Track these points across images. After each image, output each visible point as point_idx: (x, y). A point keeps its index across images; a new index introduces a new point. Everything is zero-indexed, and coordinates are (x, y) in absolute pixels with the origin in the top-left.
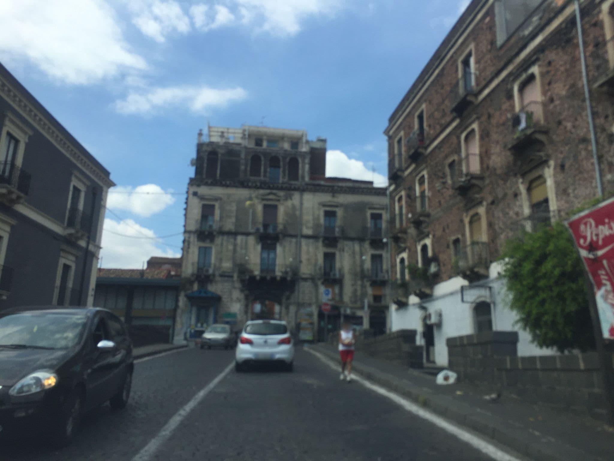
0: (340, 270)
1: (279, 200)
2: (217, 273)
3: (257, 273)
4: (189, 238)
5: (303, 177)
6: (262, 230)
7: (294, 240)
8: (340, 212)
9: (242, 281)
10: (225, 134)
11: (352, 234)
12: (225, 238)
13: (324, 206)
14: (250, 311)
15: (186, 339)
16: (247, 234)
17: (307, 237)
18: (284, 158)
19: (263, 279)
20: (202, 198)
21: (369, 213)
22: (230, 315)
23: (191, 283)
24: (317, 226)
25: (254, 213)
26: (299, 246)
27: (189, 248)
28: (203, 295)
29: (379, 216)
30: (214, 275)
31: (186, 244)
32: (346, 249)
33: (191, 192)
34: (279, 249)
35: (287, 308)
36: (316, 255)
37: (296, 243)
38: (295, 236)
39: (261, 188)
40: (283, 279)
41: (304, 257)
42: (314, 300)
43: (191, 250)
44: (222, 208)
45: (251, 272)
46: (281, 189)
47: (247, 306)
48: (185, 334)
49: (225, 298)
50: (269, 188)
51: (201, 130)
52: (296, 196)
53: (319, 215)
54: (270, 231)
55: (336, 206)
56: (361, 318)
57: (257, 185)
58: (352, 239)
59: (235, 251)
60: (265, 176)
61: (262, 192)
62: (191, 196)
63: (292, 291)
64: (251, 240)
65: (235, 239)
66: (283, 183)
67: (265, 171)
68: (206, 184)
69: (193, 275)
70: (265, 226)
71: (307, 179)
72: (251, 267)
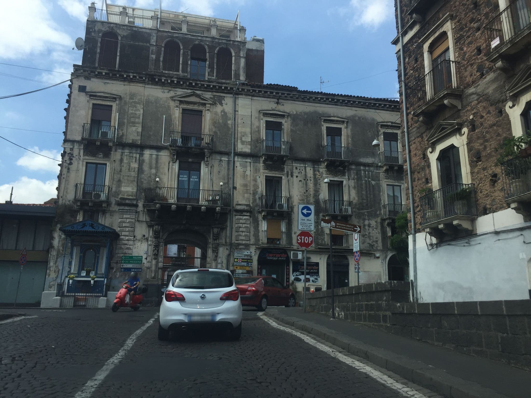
0: (289, 199)
1: (204, 105)
2: (113, 200)
3: (172, 200)
4: (72, 149)
5: (237, 76)
6: (179, 142)
7: (225, 159)
8: (286, 124)
9: (150, 212)
10: (130, 12)
11: (304, 154)
12: (127, 151)
13: (265, 115)
14: (161, 254)
15: (60, 293)
16: (159, 148)
17: (244, 155)
18: (212, 48)
19: (181, 209)
20: (92, 95)
21: (325, 126)
22: (131, 259)
23: (74, 213)
24: (256, 141)
25: (169, 121)
26: (231, 167)
27: (71, 164)
28: (89, 229)
29: (338, 132)
30: (108, 202)
31: (67, 158)
32: (296, 173)
33: (76, 86)
34: (204, 170)
35: (216, 251)
36: (255, 180)
37: (229, 162)
38: (227, 154)
39: (178, 85)
40: (210, 210)
41: (239, 182)
42: (252, 241)
43: (73, 167)
44: (122, 112)
45: (165, 199)
46: (208, 89)
47: (157, 247)
48: (60, 286)
49: (125, 236)
50: (190, 86)
51: (93, 4)
52: (228, 100)
53: (259, 127)
54: (192, 143)
55: (282, 116)
56: (317, 264)
57: (173, 82)
58: (303, 160)
59: (140, 170)
60: (184, 70)
61: (180, 92)
62: (75, 91)
63: (223, 228)
64: (165, 156)
65: (142, 155)
66: (209, 81)
67: (185, 63)
68: (99, 76)
69: (76, 200)
70: (185, 138)
71: (242, 78)
72: (164, 192)
